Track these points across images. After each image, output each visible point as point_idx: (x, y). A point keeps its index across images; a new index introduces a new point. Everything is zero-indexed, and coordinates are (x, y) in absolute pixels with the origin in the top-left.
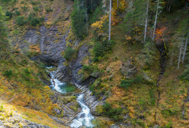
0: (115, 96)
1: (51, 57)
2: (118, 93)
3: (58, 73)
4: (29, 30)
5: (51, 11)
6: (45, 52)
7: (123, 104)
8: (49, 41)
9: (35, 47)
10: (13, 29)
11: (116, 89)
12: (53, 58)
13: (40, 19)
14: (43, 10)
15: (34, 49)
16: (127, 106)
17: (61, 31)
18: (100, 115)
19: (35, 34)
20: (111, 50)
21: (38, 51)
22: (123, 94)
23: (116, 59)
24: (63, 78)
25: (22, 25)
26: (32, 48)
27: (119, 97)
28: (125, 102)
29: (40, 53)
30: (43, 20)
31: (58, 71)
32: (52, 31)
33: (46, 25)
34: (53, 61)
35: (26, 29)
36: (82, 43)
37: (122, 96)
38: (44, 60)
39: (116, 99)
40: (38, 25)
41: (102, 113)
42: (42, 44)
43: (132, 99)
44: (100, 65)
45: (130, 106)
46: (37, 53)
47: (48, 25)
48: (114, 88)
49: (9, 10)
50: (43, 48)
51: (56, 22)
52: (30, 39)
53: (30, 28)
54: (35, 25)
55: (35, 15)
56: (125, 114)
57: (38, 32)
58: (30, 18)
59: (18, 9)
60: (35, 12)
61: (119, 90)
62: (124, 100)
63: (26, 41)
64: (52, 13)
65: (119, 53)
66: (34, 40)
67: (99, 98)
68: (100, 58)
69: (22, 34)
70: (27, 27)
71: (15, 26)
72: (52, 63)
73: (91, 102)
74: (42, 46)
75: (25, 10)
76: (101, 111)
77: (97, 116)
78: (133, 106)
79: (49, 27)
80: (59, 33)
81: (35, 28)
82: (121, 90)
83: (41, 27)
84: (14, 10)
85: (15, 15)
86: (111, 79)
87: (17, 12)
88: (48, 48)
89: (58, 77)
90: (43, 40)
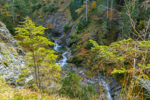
0: (81, 53)
1: (58, 31)
2: (83, 51)
3: (59, 40)
4: (49, 15)
5: (64, 3)
6: (55, 28)
7: (85, 57)
8: (58, 21)
9: (50, 25)
10: (41, 14)
11: (83, 49)
12: (59, 32)
13: (56, 8)
14: (59, 2)
15: (50, 26)
16: (87, 59)
17: (66, 16)
18: (71, 63)
19: (51, 18)
20: (87, 26)
21: (51, 27)
22: (86, 52)
23: (89, 32)
24: (61, 43)
25: (45, 12)
26: (48, 26)
27: (84, 53)
28: (86, 57)
29: (52, 29)
30: (58, 8)
31: (59, 39)
32: (61, 16)
33: (58, 12)
34: (59, 34)
35: (48, 14)
36: (74, 23)
37: (86, 53)
38: (54, 33)
39: (81, 55)
40: (54, 12)
41: (72, 62)
42: (54, 23)
43: (91, 55)
44: (79, 35)
45: (88, 59)
46: (51, 29)
47: (60, 12)
48: (82, 48)
49: (40, 3)
50: (54, 25)
51: (65, 10)
52: (49, 20)
53: (49, 13)
54: (52, 12)
55: (53, 5)
56: (84, 63)
57: (53, 16)
58: (50, 7)
59: (45, 2)
60: (54, 4)
61: (85, 49)
62: (86, 56)
63: (46, 21)
64: (64, 4)
65: (91, 28)
66: (51, 21)
67: (74, 54)
68: (79, 31)
69: (45, 17)
70: (48, 13)
71: (42, 12)
72: (59, 35)
73: (69, 56)
74: (55, 24)
75: (48, 3)
76: (72, 60)
77: (69, 63)
78: (90, 59)
79: (60, 13)
80: (65, 17)
81: (52, 13)
82: (86, 50)
83: (56, 13)
84: (43, 2)
85: (43, 6)
86: (82, 43)
87: (44, 4)
88: (58, 26)
89: (58, 42)
90: (55, 21)
